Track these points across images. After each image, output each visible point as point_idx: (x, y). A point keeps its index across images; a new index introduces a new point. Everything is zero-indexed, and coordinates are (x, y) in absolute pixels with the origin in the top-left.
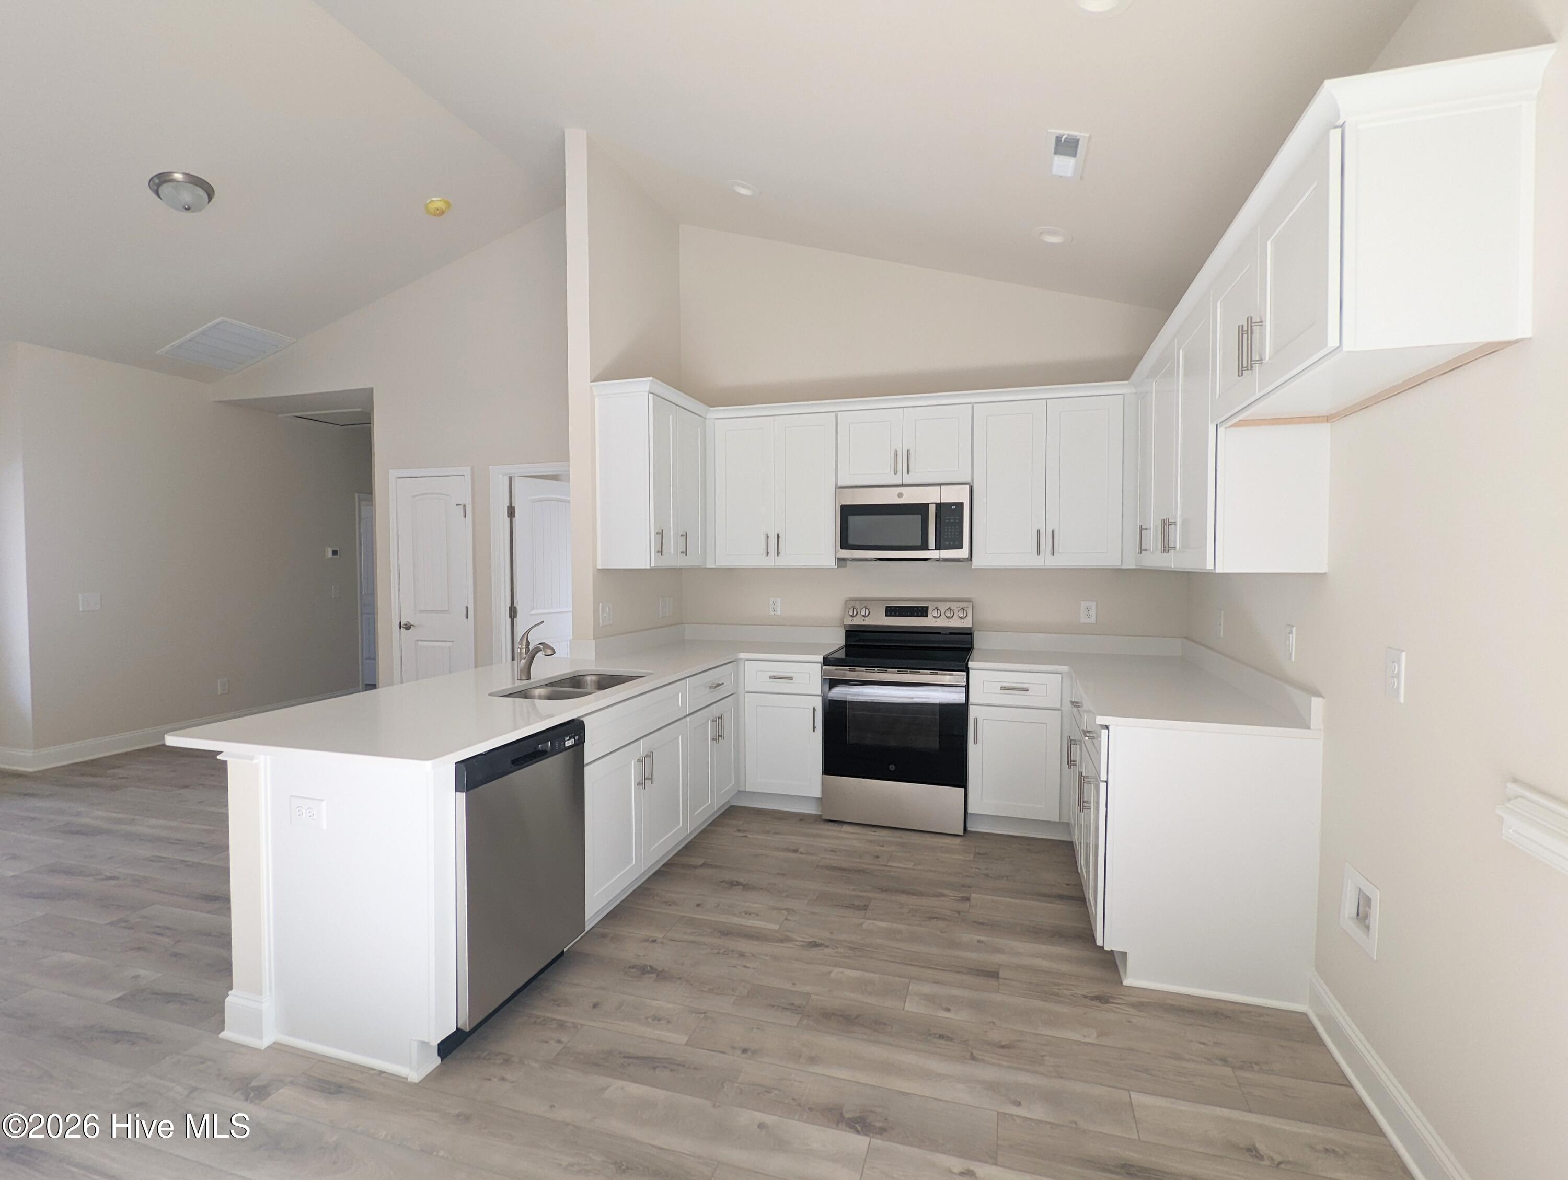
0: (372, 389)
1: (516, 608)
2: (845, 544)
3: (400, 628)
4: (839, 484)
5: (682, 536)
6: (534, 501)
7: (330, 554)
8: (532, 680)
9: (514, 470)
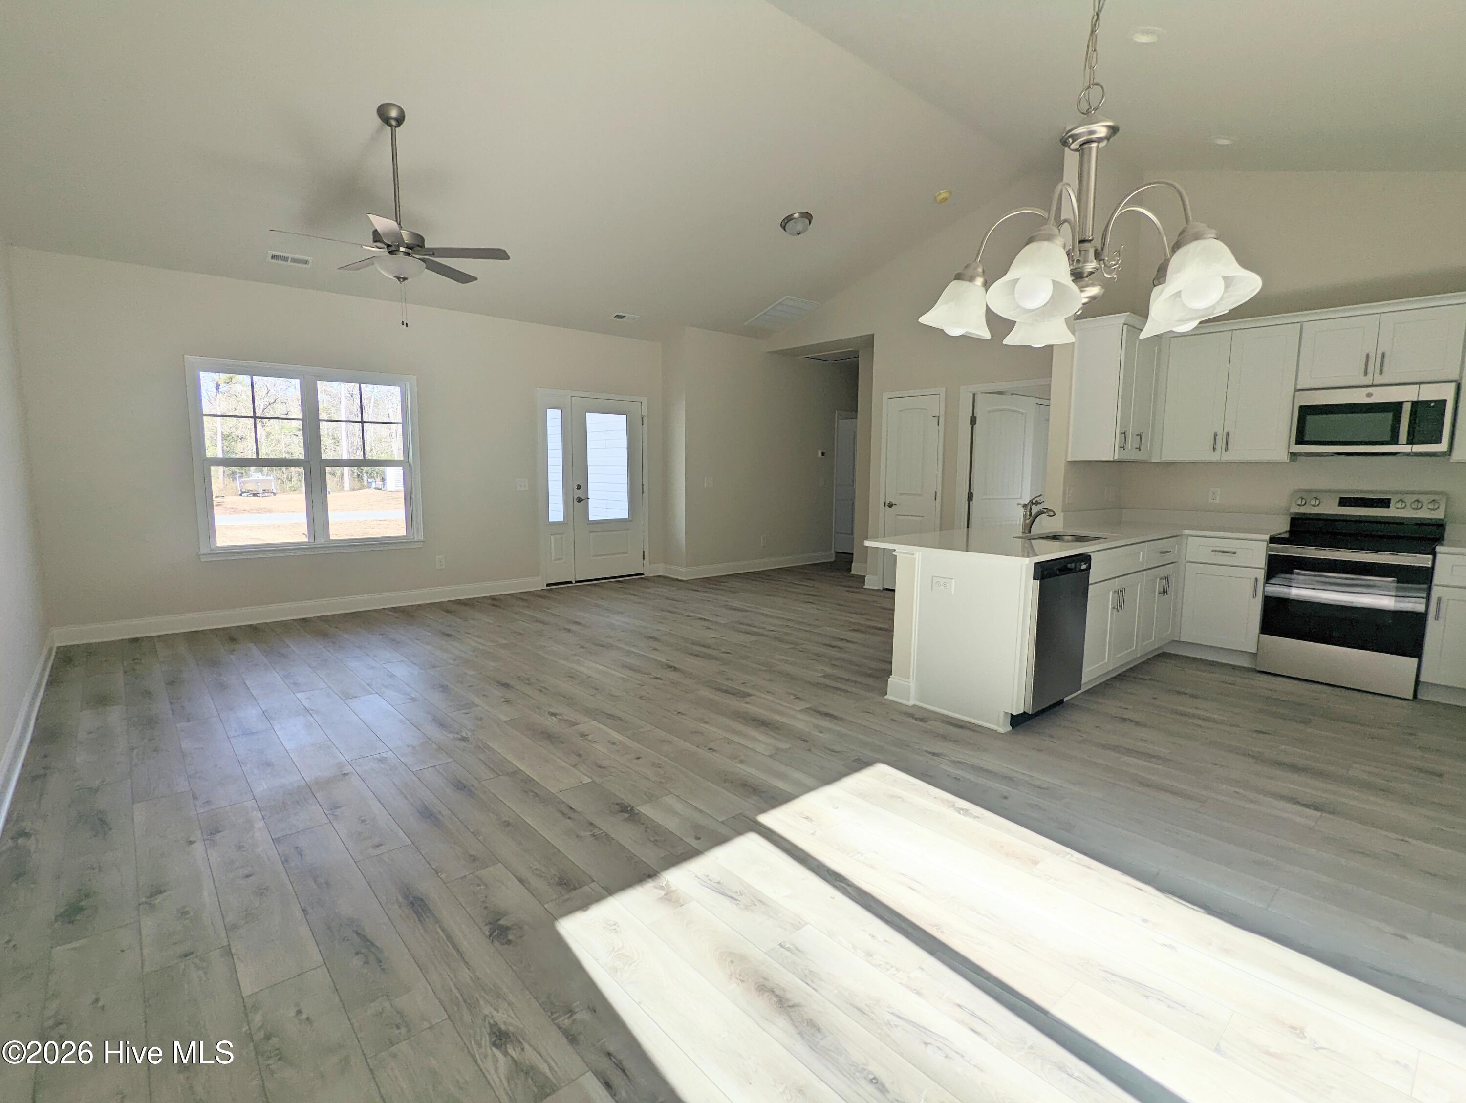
0: (872, 336)
1: (972, 493)
2: (1301, 440)
3: (885, 505)
4: (1299, 387)
5: (1137, 435)
6: (989, 412)
7: (820, 455)
8: (1032, 534)
9: (978, 388)
